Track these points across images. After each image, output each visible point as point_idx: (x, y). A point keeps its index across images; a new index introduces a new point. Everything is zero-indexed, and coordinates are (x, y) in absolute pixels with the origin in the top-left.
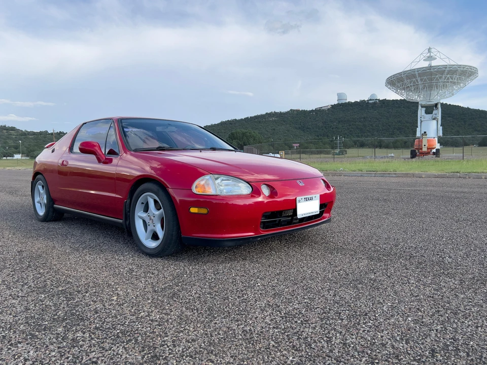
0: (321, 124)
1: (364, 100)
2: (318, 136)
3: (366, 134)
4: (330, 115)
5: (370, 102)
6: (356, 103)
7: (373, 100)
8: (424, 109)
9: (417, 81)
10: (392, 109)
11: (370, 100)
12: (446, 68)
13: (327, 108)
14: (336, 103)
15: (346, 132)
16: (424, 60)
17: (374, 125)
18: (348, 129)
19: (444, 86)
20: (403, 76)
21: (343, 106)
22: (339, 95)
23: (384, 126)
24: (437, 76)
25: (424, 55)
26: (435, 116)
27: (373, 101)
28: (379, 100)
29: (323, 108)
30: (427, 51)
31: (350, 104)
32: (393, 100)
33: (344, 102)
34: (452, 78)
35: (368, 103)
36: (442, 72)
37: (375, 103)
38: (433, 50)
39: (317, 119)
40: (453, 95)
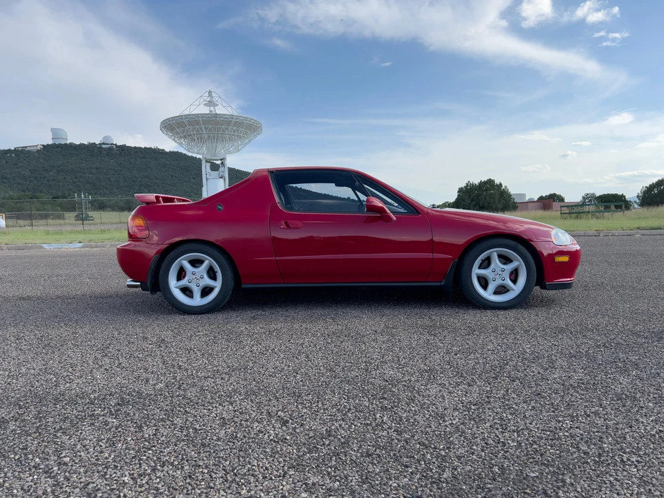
0: (27, 173)
1: (94, 143)
2: (24, 191)
3: (101, 191)
4: (41, 160)
5: (103, 146)
6: (82, 146)
7: (108, 144)
8: (209, 165)
9: (201, 129)
10: (136, 159)
11: (104, 144)
12: (232, 118)
13: (35, 148)
14: (50, 142)
15: (71, 187)
16: (205, 105)
17: (112, 179)
18: (74, 183)
19: (230, 140)
20: (184, 120)
21: (62, 148)
22: (53, 130)
23: (126, 181)
24: (223, 127)
25: (205, 98)
26: (221, 173)
27: (108, 146)
28: (116, 145)
29: (27, 149)
30: (207, 94)
31: (72, 146)
32: (135, 147)
33: (63, 142)
34: (238, 131)
35: (101, 148)
36: (229, 123)
37: (110, 149)
38: (214, 95)
39: (20, 164)
40: (239, 150)
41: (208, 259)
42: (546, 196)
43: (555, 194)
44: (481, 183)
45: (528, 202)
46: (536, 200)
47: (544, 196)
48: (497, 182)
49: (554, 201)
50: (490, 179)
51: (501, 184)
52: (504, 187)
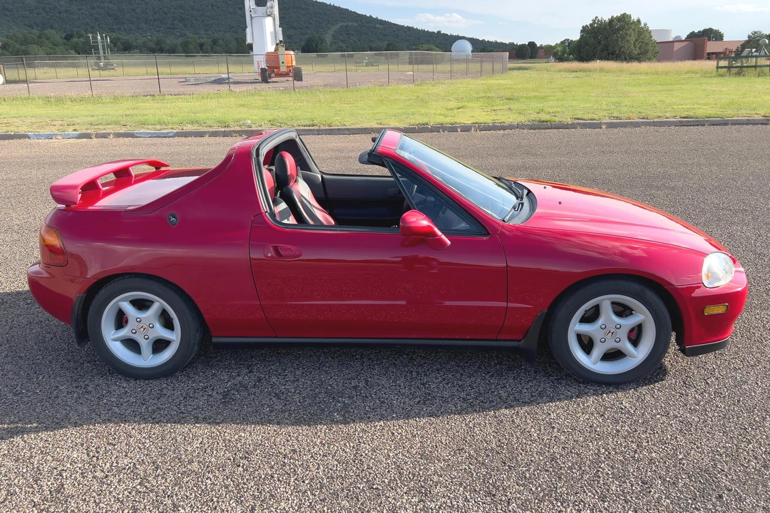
26: (269, 10)
41: (158, 301)
42: (699, 32)
43: (710, 30)
44: (612, 20)
45: (673, 42)
46: (684, 39)
47: (696, 31)
48: (634, 18)
49: (709, 40)
50: (625, 14)
51: (639, 21)
52: (642, 25)
